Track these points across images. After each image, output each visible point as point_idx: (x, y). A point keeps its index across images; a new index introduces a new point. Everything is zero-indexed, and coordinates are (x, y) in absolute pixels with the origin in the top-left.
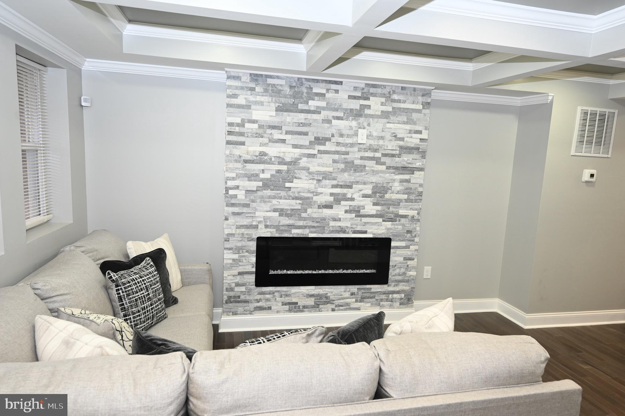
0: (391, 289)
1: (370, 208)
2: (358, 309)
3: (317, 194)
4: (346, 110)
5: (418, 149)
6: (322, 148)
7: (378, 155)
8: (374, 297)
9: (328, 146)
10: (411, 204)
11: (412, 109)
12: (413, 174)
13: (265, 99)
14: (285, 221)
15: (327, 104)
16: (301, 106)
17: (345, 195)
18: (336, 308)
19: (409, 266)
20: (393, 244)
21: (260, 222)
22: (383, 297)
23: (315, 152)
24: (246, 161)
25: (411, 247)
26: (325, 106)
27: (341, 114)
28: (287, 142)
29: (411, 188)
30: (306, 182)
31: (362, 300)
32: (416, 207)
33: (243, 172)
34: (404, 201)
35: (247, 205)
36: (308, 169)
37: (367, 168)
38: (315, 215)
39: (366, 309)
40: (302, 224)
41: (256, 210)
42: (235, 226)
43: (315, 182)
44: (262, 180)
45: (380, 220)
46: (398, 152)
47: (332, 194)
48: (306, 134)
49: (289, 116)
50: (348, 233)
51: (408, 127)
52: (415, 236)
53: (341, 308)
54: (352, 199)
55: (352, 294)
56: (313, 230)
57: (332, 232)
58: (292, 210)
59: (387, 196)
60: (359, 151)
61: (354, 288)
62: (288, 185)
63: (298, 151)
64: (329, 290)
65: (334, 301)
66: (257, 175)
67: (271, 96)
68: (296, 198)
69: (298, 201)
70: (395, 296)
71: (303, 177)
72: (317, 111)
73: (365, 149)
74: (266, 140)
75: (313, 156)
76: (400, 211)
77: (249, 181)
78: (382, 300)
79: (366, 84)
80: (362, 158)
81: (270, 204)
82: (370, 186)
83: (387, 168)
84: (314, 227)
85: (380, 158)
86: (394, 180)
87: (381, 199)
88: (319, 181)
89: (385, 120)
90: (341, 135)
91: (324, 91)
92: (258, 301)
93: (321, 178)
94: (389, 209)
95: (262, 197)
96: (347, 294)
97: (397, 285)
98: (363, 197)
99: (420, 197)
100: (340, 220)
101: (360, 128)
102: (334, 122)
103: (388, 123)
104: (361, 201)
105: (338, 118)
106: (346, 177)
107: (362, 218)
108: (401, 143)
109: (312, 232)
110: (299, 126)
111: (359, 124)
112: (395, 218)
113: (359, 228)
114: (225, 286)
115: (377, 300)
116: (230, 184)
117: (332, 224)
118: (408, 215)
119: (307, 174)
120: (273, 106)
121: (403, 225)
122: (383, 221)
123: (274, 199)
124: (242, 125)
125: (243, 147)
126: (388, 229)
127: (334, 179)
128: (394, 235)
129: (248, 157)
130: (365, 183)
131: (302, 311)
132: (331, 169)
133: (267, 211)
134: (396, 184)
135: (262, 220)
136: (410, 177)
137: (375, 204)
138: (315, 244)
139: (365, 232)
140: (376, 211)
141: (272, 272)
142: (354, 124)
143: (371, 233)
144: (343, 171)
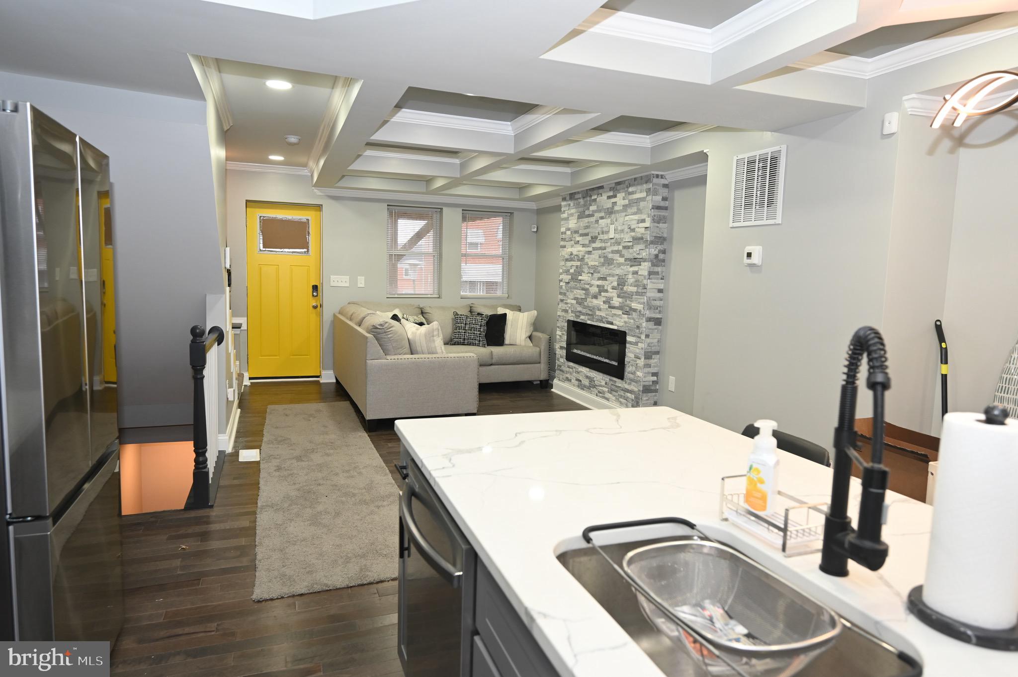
0: (627, 386)
1: (616, 301)
2: (608, 399)
3: (591, 286)
4: (605, 209)
5: (642, 238)
6: (594, 245)
7: (620, 248)
8: (616, 391)
9: (597, 244)
10: (639, 297)
11: (640, 198)
12: (640, 265)
13: (573, 211)
14: (579, 309)
15: (597, 207)
16: (587, 213)
17: (603, 286)
18: (598, 394)
19: (638, 365)
20: (629, 338)
21: (569, 308)
22: (622, 393)
23: (590, 249)
24: (567, 260)
25: (639, 344)
26: (596, 209)
27: (603, 214)
28: (580, 243)
29: (639, 281)
30: (587, 275)
31: (611, 391)
32: (642, 301)
33: (565, 268)
34: (635, 293)
35: (565, 294)
36: (588, 265)
37: (615, 261)
38: (590, 304)
39: (612, 402)
40: (584, 312)
41: (568, 298)
42: (561, 310)
43: (590, 275)
44: (572, 274)
45: (620, 312)
46: (630, 244)
47: (598, 286)
48: (587, 235)
49: (582, 221)
50: (604, 323)
51: (636, 217)
52: (641, 333)
53: (600, 395)
54: (607, 291)
55: (606, 383)
56: (589, 317)
57: (598, 320)
58: (582, 299)
59: (625, 288)
60: (611, 245)
61: (607, 378)
62: (580, 278)
63: (584, 249)
64: (595, 375)
65: (597, 386)
66: (568, 271)
67: (576, 208)
68: (583, 289)
69: (584, 292)
70: (629, 395)
71: (586, 271)
72: (592, 215)
73: (614, 243)
74: (573, 242)
75: (589, 253)
76: (633, 304)
77: (567, 275)
78: (621, 396)
79: (615, 183)
80: (613, 252)
81: (573, 293)
82: (616, 278)
83: (625, 261)
84: (589, 315)
85: (621, 251)
86: (629, 272)
87: (621, 292)
88: (592, 274)
89: (624, 214)
90: (603, 233)
91: (596, 197)
92: (567, 372)
93: (592, 272)
94: (626, 301)
95: (571, 288)
96: (603, 383)
97: (630, 384)
98: (613, 289)
99: (645, 291)
100: (600, 310)
101: (611, 224)
102: (600, 221)
103: (626, 215)
104: (611, 293)
105: (602, 218)
106: (604, 270)
107: (612, 310)
108: (633, 234)
109: (589, 320)
110: (585, 229)
111: (611, 221)
112: (628, 311)
113: (610, 319)
114: (557, 357)
115: (619, 395)
116: (561, 277)
117: (598, 313)
118: (637, 309)
119: (587, 269)
120: (576, 215)
121: (634, 319)
122: (623, 313)
123: (575, 289)
124: (565, 233)
125: (565, 249)
126: (625, 322)
127: (599, 273)
128: (629, 330)
129: (567, 257)
130: (613, 276)
131: (584, 390)
132: (596, 263)
133: (572, 299)
134: (630, 276)
135: (570, 306)
136: (639, 268)
137: (619, 296)
138: (591, 330)
139: (612, 323)
140: (618, 303)
141: (575, 351)
142: (608, 221)
143: (616, 325)
144: (603, 265)
